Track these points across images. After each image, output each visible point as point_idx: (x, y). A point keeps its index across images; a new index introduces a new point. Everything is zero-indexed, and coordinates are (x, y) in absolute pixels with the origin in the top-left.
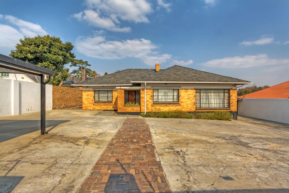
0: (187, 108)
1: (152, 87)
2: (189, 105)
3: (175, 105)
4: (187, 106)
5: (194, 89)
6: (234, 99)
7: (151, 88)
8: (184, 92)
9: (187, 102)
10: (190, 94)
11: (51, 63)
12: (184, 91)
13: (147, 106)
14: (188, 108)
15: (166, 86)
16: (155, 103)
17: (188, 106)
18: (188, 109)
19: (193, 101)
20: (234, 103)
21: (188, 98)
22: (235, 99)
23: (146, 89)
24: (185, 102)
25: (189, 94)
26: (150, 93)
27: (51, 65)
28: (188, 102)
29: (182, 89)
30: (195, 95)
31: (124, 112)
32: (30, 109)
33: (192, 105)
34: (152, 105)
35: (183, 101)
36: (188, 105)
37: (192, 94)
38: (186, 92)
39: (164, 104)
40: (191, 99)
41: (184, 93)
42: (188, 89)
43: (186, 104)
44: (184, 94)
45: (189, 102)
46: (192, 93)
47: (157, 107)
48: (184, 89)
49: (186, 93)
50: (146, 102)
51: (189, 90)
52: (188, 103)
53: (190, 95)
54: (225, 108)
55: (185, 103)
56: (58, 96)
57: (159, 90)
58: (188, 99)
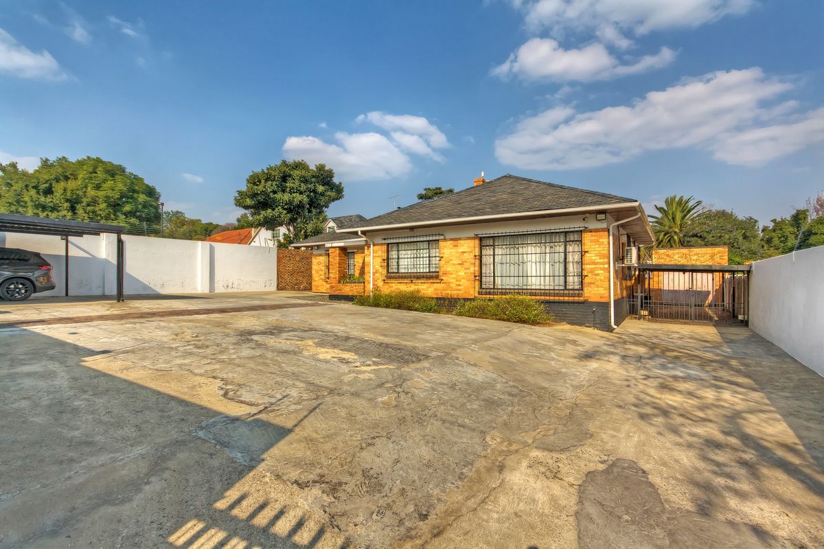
0: (457, 287)
1: (385, 239)
2: (463, 282)
3: (429, 281)
4: (458, 283)
5: (476, 237)
6: (596, 261)
7: (384, 242)
8: (451, 246)
9: (457, 272)
10: (465, 250)
11: (285, 209)
12: (451, 244)
13: (376, 283)
14: (460, 287)
15: (412, 234)
16: (391, 276)
17: (461, 283)
18: (460, 290)
19: (472, 269)
20: (598, 275)
21: (460, 262)
22: (602, 261)
23: (374, 245)
24: (452, 274)
25: (462, 250)
26: (380, 253)
27: (285, 212)
28: (460, 274)
29: (445, 240)
30: (477, 254)
31: (337, 295)
32: (230, 286)
33: (469, 280)
34: (384, 280)
35: (448, 269)
36: (460, 281)
37: (468, 252)
38: (455, 246)
39: (405, 277)
40: (466, 265)
41: (451, 248)
42: (460, 239)
43: (454, 278)
44: (451, 252)
45: (462, 273)
46: (469, 250)
47: (394, 284)
48: (451, 240)
49: (454, 250)
50: (374, 274)
51: (462, 242)
52: (460, 276)
53: (465, 254)
54: (568, 290)
55: (452, 276)
56: (290, 267)
57: (400, 245)
58: (459, 264)
